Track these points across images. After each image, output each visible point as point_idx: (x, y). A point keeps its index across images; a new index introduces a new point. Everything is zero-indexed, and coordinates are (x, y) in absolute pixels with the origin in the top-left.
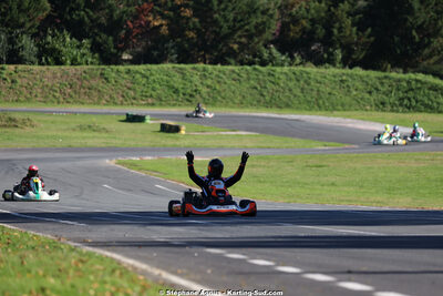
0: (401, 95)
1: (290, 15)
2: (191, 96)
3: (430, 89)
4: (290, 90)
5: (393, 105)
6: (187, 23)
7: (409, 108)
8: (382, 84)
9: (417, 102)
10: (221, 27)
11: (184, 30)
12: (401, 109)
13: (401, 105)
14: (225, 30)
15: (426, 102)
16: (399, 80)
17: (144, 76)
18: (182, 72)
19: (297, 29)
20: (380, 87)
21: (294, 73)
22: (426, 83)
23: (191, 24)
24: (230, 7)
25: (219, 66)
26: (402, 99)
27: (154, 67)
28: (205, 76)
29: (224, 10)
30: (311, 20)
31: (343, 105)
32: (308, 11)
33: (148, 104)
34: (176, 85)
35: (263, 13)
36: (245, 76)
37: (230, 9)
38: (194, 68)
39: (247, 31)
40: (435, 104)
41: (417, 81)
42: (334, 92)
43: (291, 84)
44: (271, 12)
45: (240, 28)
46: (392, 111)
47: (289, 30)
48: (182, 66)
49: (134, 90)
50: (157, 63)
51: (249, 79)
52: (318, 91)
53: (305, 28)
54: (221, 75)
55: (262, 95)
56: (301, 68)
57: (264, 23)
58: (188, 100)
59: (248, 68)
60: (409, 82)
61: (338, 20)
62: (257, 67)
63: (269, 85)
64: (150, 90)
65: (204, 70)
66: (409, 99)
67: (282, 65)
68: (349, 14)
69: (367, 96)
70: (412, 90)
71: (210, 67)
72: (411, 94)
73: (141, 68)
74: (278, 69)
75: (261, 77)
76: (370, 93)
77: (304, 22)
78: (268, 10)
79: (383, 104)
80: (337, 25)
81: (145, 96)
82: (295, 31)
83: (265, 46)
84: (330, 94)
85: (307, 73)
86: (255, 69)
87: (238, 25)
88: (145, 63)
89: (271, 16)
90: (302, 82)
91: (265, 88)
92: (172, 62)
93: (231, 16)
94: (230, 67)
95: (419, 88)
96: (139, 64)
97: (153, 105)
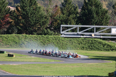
0: (89, 45)
1: (54, 19)
2: (21, 44)
3: (99, 43)
4: (53, 43)
5: (86, 48)
6: (20, 21)
7: (92, 49)
8: (83, 41)
9: (94, 47)
10: (31, 23)
11: (19, 23)
12: (89, 49)
13: (89, 48)
14: (33, 23)
15: (97, 47)
16: (89, 40)
17: (6, 38)
18: (18, 37)
19: (56, 23)
20: (82, 42)
21: (55, 38)
22: (97, 41)
23: (21, 21)
24: (34, 16)
25: (31, 35)
26: (89, 46)
27: (9, 35)
28: (26, 38)
29: (32, 17)
30: (61, 20)
31: (70, 48)
32: (60, 17)
33: (7, 47)
34: (16, 41)
35: (45, 18)
36: (39, 38)
37: (34, 17)
38: (22, 36)
39: (40, 24)
40: (100, 48)
41: (94, 40)
42: (68, 44)
43: (54, 41)
44: (48, 18)
45: (37, 23)
46: (86, 50)
47: (54, 23)
48: (19, 35)
49: (3, 42)
50: (10, 34)
51: (40, 39)
52: (62, 43)
53: (59, 23)
54: (31, 38)
55: (44, 44)
56: (57, 36)
57: (45, 21)
58: (20, 46)
59: (40, 36)
60: (92, 41)
61: (69, 21)
62: (43, 35)
63: (47, 41)
64: (8, 43)
65: (26, 36)
66: (92, 46)
67: (51, 35)
68: (73, 19)
69: (78, 45)
70: (93, 43)
71: (27, 35)
72: (92, 45)
73: (5, 35)
74: (50, 36)
75: (44, 39)
76: (79, 44)
77: (59, 21)
78: (47, 17)
79: (83, 48)
80: (69, 22)
81: (6, 44)
82: (55, 24)
83: (46, 29)
84: (66, 44)
85: (59, 37)
86: (42, 36)
87: (37, 22)
88: (6, 34)
89: (48, 19)
90: (57, 40)
91: (45, 42)
92: (15, 33)
93: (34, 19)
94: (34, 35)
95: (95, 43)
96: (5, 34)
97: (9, 47)
